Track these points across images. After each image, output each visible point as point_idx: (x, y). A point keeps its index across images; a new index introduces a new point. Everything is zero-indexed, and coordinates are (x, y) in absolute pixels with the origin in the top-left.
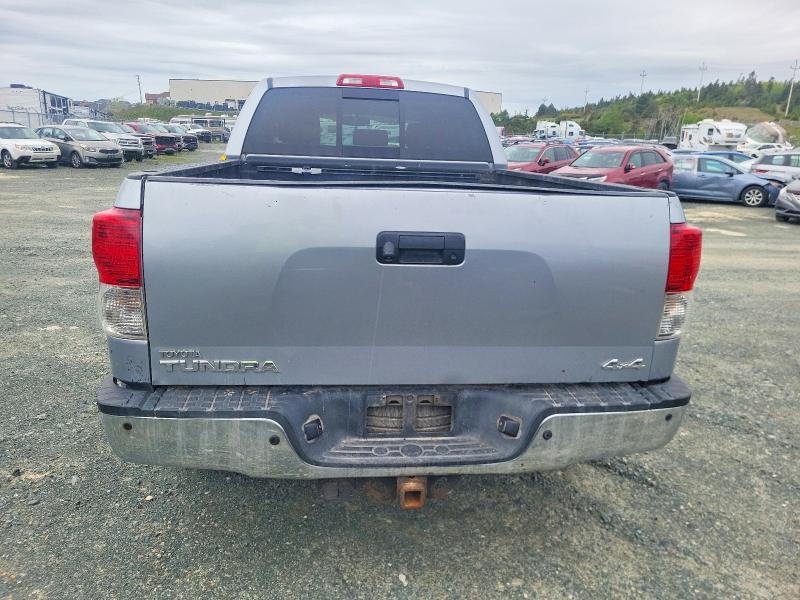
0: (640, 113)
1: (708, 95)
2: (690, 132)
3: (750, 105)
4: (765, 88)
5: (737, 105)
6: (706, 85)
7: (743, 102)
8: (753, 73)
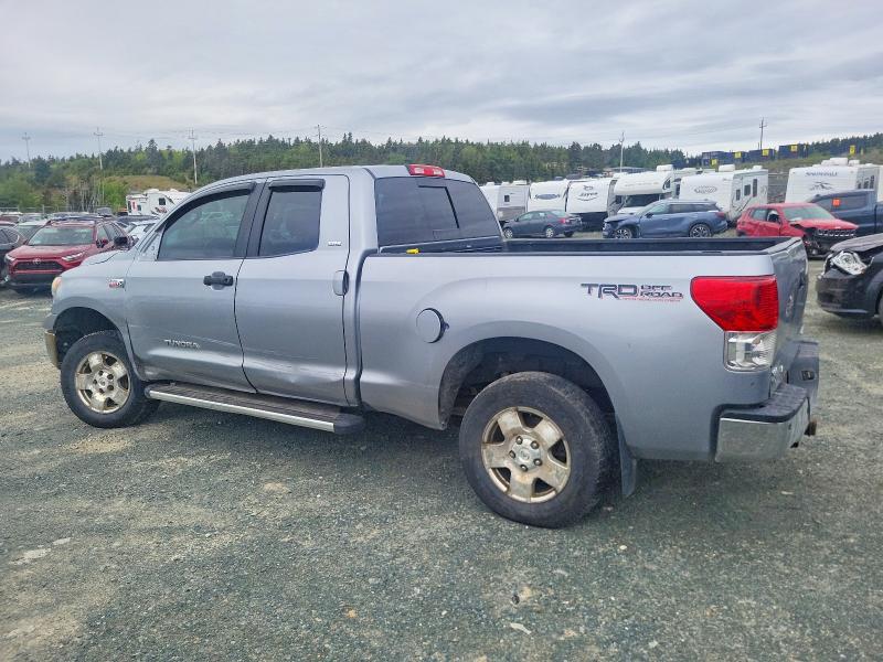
0: (43, 182)
1: (111, 163)
2: (137, 203)
3: (158, 174)
4: (166, 157)
5: (145, 174)
6: (105, 152)
7: (150, 171)
8: (152, 141)
